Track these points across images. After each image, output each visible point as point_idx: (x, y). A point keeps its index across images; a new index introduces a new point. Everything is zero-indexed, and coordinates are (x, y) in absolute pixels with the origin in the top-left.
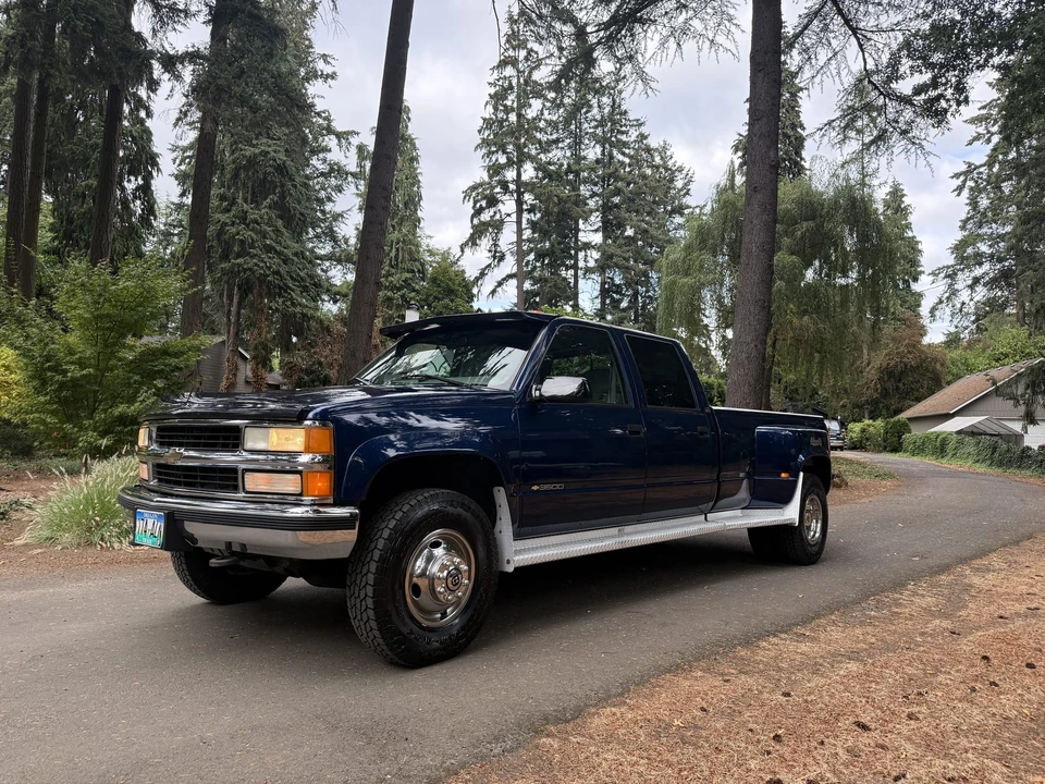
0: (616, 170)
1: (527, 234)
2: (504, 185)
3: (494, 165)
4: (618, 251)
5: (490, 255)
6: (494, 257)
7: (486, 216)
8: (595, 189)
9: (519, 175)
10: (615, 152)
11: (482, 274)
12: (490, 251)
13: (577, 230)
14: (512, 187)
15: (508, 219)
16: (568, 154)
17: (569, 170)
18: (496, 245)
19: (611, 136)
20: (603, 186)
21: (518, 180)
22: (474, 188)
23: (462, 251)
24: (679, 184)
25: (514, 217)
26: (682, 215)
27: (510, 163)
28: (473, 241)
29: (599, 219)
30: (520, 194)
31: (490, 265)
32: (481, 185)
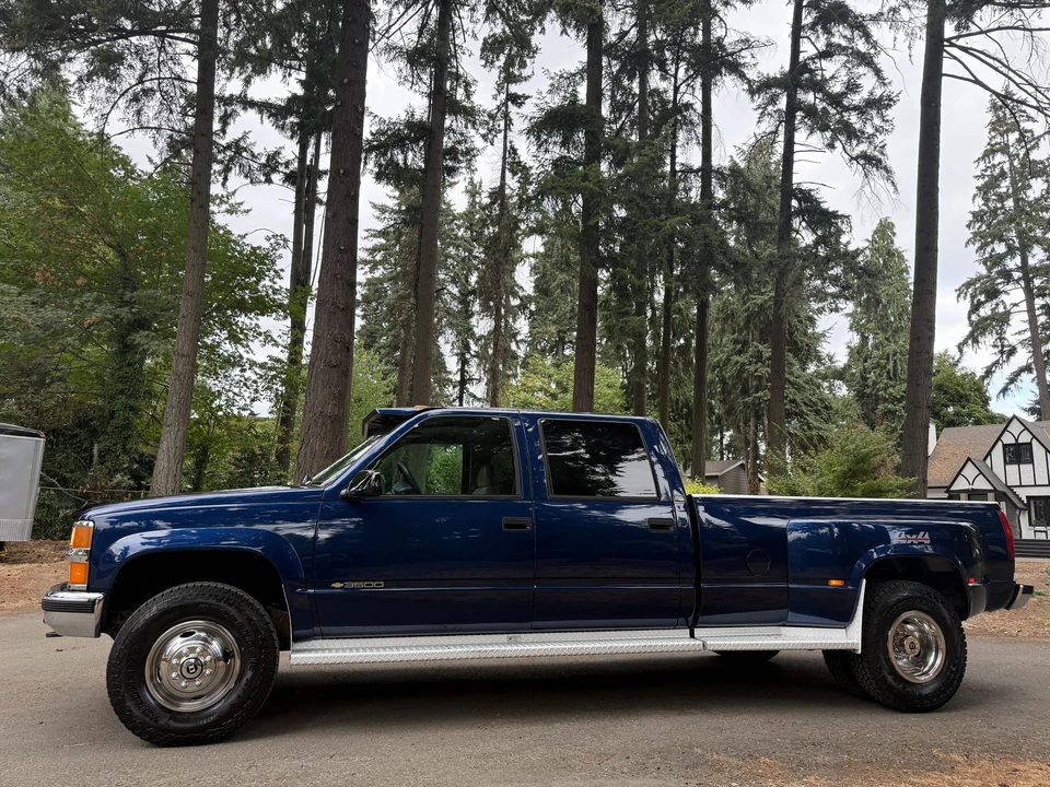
1: (1042, 319)
2: (1007, 276)
3: (991, 256)
5: (996, 350)
6: (1002, 352)
7: (985, 311)
9: (1024, 260)
11: (989, 372)
12: (995, 346)
14: (1017, 275)
15: (1016, 309)
18: (1001, 339)
21: (1024, 267)
22: (968, 285)
23: (961, 351)
25: (1024, 306)
27: (1011, 251)
28: (973, 338)
30: (1028, 281)
31: (997, 363)
32: (978, 279)
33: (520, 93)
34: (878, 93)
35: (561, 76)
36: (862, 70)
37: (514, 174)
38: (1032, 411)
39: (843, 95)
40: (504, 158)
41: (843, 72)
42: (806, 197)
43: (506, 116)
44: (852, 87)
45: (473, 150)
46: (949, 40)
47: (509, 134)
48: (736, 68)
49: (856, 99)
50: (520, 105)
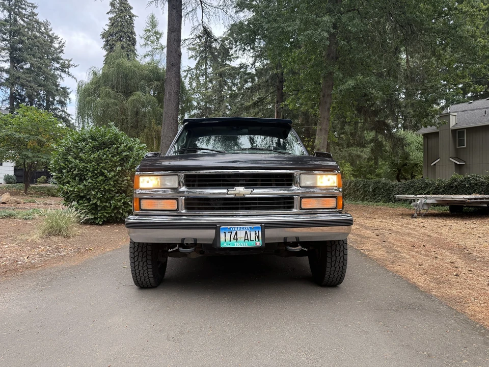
0: (20, 29)
4: (23, 76)
8: (4, 36)
10: (18, 18)
19: (15, 9)
20: (10, 36)
24: (56, 46)
26: (58, 63)
29: (8, 55)
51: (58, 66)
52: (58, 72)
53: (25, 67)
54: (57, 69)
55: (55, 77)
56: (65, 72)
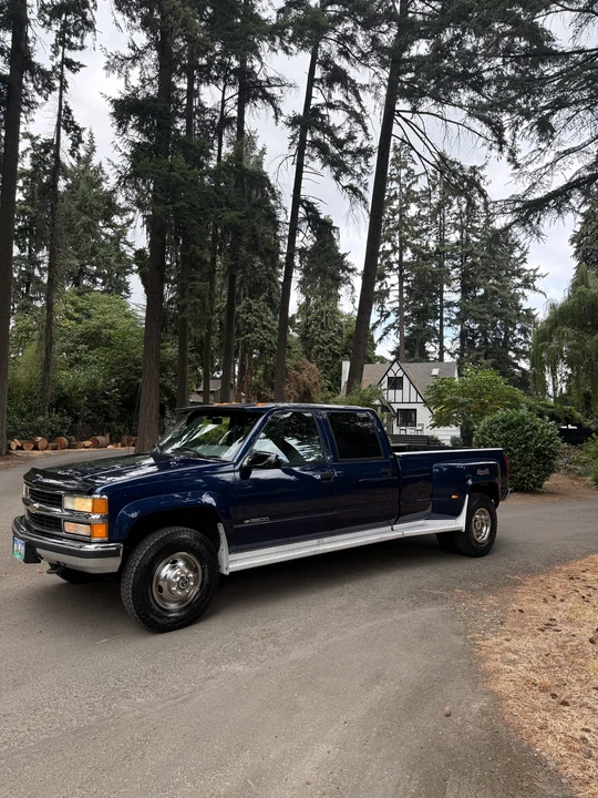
0: (473, 248)
1: (405, 295)
2: (390, 266)
3: (384, 251)
4: (475, 308)
5: (379, 313)
6: (382, 316)
7: (377, 287)
8: (456, 262)
9: (401, 257)
10: (471, 236)
11: (376, 326)
12: (378, 311)
13: (441, 292)
14: (395, 266)
15: (393, 288)
16: (434, 238)
17: (438, 251)
18: (382, 306)
19: (468, 225)
20: (462, 260)
21: (400, 261)
24: (517, 254)
25: (397, 287)
26: (520, 277)
27: (394, 249)
29: (459, 284)
30: (401, 271)
31: (379, 321)
33: (76, 60)
34: (365, 144)
35: (116, 57)
36: (358, 127)
37: (68, 131)
38: (393, 353)
39: (344, 142)
40: (59, 115)
41: (348, 125)
42: (310, 208)
43: (61, 78)
44: (351, 137)
45: (33, 102)
46: (398, 111)
47: (64, 94)
48: (271, 99)
49: (352, 146)
50: (75, 71)
51: (519, 281)
52: (520, 290)
53: (478, 294)
54: (519, 286)
55: (515, 298)
56: (529, 287)
